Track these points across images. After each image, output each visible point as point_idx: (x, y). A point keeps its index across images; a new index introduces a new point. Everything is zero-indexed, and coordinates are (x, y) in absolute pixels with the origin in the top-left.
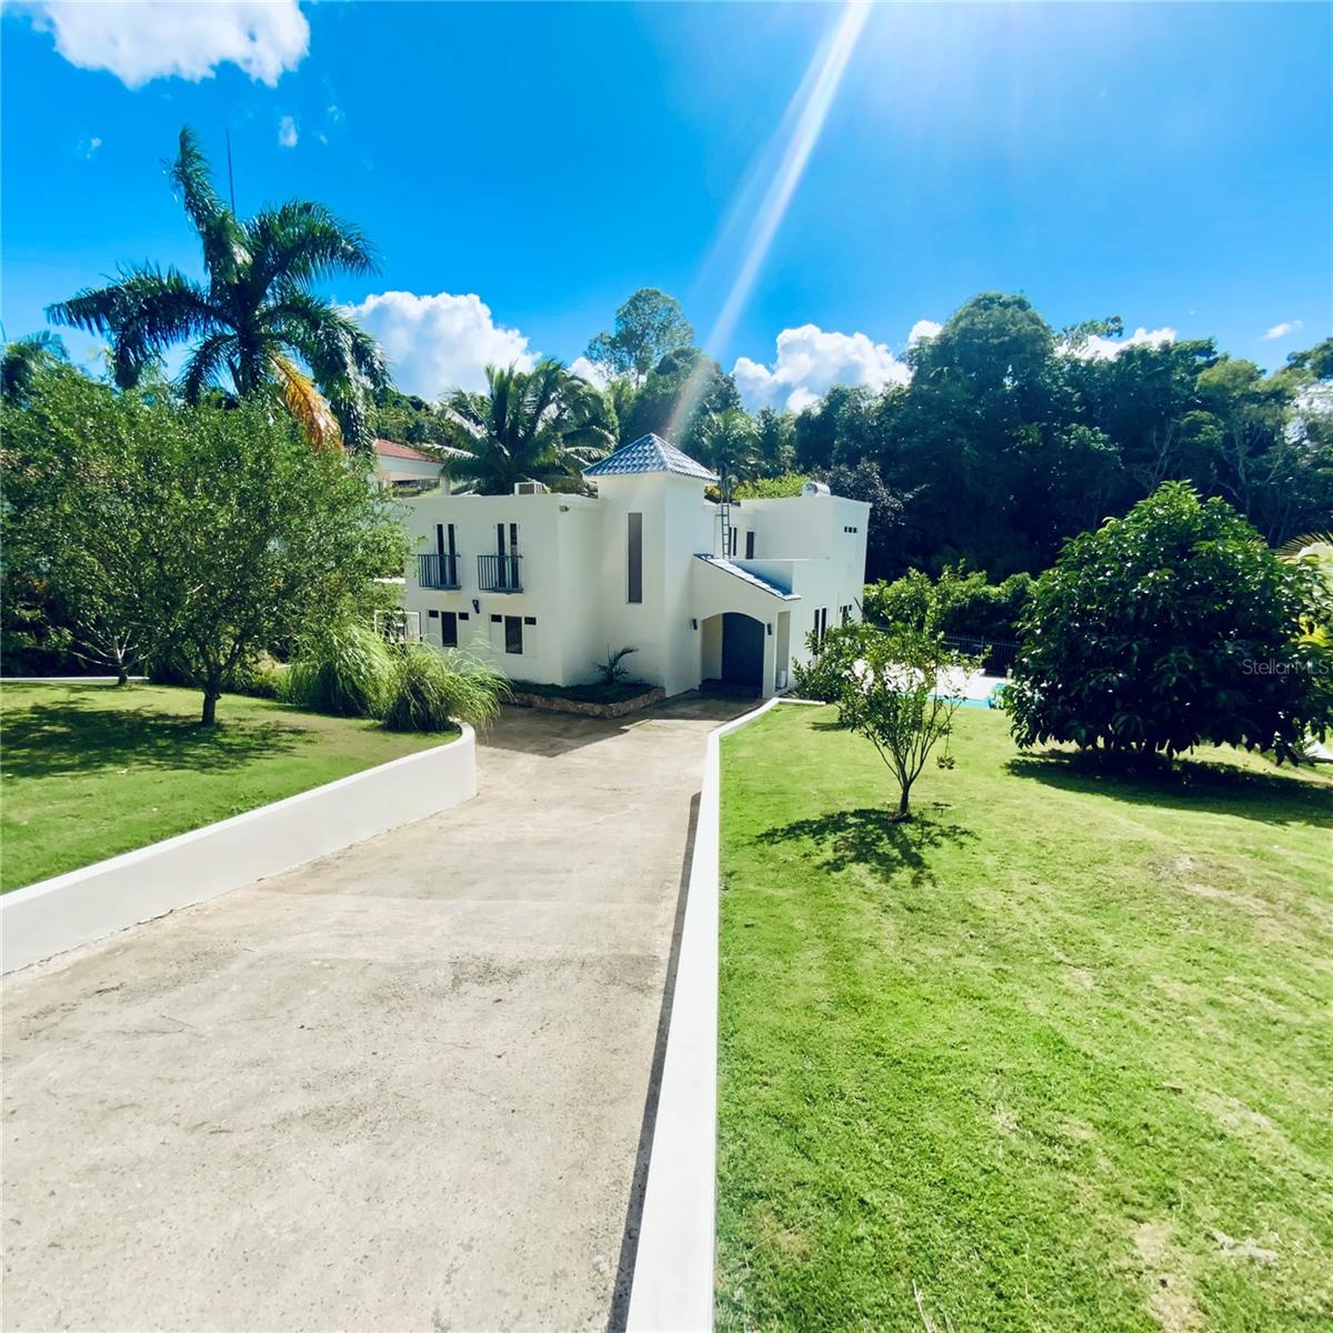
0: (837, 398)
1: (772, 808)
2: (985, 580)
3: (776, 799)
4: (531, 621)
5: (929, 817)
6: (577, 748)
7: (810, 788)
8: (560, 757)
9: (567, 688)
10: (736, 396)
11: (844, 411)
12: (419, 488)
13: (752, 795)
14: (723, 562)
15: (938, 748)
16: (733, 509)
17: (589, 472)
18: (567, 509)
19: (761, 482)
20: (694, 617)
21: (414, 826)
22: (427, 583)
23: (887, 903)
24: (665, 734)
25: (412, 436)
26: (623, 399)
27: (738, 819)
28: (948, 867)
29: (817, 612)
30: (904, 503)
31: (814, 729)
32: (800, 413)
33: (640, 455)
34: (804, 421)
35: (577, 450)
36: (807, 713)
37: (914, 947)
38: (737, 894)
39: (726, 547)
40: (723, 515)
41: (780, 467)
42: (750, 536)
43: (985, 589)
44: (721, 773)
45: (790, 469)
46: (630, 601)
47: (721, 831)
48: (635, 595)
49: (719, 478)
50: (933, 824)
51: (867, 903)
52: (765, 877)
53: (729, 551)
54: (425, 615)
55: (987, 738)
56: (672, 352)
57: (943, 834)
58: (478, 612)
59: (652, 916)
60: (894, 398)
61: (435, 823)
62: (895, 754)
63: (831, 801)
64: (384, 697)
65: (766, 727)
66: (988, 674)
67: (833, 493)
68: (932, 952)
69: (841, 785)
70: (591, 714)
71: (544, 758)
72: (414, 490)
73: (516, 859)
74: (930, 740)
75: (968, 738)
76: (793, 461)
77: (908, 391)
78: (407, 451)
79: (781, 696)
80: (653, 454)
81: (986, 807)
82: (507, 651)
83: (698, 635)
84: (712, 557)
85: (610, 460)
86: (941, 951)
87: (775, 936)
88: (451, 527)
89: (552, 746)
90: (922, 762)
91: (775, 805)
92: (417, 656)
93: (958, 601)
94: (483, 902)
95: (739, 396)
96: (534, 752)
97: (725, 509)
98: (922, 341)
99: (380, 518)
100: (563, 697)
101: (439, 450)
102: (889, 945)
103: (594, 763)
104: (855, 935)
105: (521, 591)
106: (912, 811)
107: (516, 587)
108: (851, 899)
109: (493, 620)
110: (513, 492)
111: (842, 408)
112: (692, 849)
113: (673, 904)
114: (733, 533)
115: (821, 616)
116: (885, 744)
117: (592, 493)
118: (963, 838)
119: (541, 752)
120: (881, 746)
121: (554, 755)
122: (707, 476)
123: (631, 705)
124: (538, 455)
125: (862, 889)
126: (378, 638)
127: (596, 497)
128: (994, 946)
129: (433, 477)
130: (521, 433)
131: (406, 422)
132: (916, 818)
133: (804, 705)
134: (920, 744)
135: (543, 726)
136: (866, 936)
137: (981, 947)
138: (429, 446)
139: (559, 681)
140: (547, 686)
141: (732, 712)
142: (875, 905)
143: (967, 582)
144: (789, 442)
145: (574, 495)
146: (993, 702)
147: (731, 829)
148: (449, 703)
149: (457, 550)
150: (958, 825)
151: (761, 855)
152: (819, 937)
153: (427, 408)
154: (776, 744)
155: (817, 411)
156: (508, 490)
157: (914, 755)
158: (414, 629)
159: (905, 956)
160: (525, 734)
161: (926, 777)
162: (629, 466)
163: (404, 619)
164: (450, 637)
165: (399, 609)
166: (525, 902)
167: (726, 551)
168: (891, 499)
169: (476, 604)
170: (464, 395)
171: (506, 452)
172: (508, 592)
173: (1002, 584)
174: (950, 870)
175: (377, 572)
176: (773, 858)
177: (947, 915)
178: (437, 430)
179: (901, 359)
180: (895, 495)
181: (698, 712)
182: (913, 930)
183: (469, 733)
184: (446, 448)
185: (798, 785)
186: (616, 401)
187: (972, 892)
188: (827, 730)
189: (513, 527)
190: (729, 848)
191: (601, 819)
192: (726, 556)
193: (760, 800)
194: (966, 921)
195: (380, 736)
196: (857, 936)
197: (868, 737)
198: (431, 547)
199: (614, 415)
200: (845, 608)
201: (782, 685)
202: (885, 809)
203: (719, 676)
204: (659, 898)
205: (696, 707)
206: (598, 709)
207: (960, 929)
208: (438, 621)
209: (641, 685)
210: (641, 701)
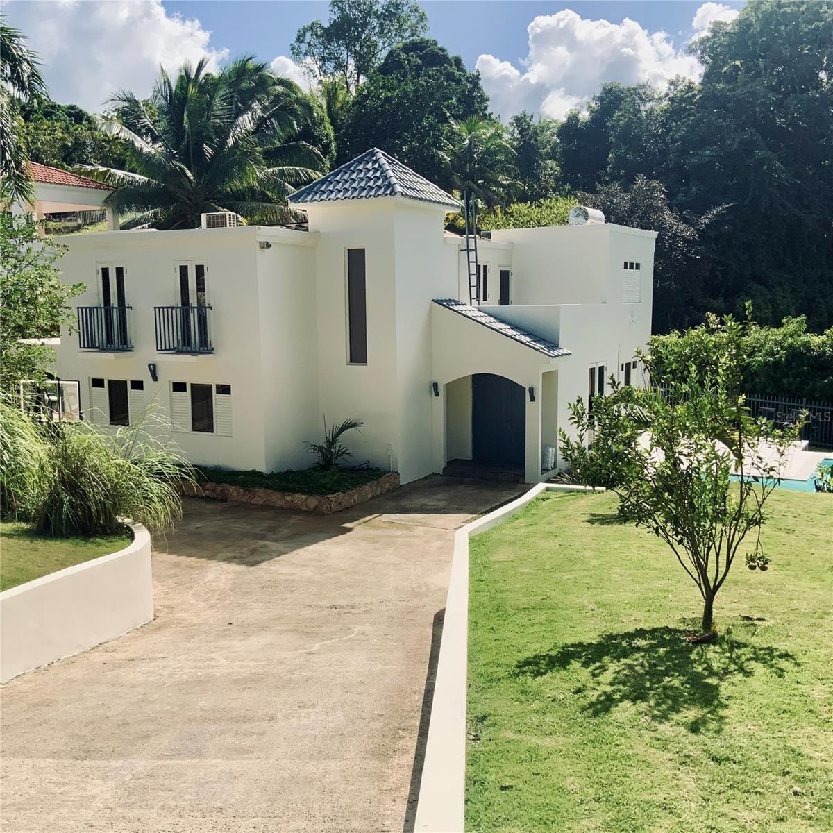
0: (611, 100)
1: (536, 628)
2: (804, 326)
3: (541, 617)
4: (225, 390)
5: (739, 636)
6: (286, 553)
7: (587, 599)
8: (263, 565)
9: (271, 476)
10: (483, 99)
11: (620, 117)
12: (80, 222)
13: (511, 612)
14: (471, 310)
15: (748, 545)
16: (481, 242)
17: (296, 199)
18: (268, 245)
19: (515, 207)
20: (436, 380)
21: (71, 662)
22: (89, 344)
23: (686, 752)
24: (399, 533)
25: (70, 155)
26: (339, 105)
27: (494, 644)
28: (765, 702)
29: (592, 371)
30: (698, 230)
31: (591, 522)
32: (564, 120)
33: (361, 175)
34: (570, 129)
35: (282, 172)
36: (582, 502)
37: (722, 810)
38: (491, 746)
39: (474, 290)
40: (469, 250)
41: (540, 187)
42: (505, 276)
43: (804, 338)
44: (471, 583)
45: (554, 190)
46: (351, 361)
47: (470, 661)
48: (358, 353)
49: (463, 203)
50: (745, 646)
51: (659, 753)
52: (528, 721)
53: (478, 297)
54: (86, 384)
55: (814, 530)
56: (401, 45)
57: (756, 659)
58: (155, 379)
59: (382, 777)
60: (682, 100)
61: (97, 657)
62: (693, 554)
63: (614, 617)
64: (34, 494)
65: (530, 521)
66: (811, 447)
67: (608, 220)
68: (744, 815)
69: (627, 596)
70: (304, 508)
71: (243, 568)
72: (73, 224)
73: (202, 703)
74: (738, 535)
75: (789, 531)
76: (557, 180)
77: (700, 92)
78: (62, 175)
79: (548, 481)
80: (378, 174)
81: (813, 620)
82: (194, 429)
83: (440, 402)
84: (457, 304)
85: (322, 182)
86: (757, 814)
87: (540, 800)
88: (120, 271)
89: (253, 552)
90: (729, 563)
91: (541, 624)
92: (76, 439)
93: (771, 353)
94: (159, 762)
95: (487, 100)
96: (229, 560)
97: (472, 242)
98: (717, 28)
99: (25, 263)
100: (267, 487)
101: (105, 173)
102: (689, 810)
103: (308, 573)
104: (645, 796)
105: (210, 351)
106: (717, 629)
107: (204, 347)
108: (640, 748)
109: (175, 390)
110: (199, 225)
111: (617, 113)
112: (433, 684)
113: (409, 760)
114: (482, 272)
115: (597, 376)
116: (680, 542)
117: (301, 223)
118: (784, 664)
119: (240, 560)
120: (675, 544)
121: (254, 564)
122: (447, 200)
123: (354, 496)
124: (231, 179)
125: (653, 734)
126: (25, 417)
127: (307, 230)
128: (825, 806)
129: (96, 208)
130: (208, 150)
131: (63, 139)
132: (723, 637)
133: (578, 491)
134: (724, 538)
135: (240, 526)
136: (659, 797)
137: (807, 807)
138: (90, 168)
139: (262, 467)
140: (246, 473)
141: (487, 502)
142: (670, 755)
143: (782, 330)
144: (552, 156)
145: (278, 227)
146: (821, 483)
147: (482, 659)
148: (117, 499)
149: (127, 302)
150: (775, 646)
151: (522, 692)
152: (598, 800)
153: (89, 120)
154: (542, 543)
155: (585, 116)
156: (194, 223)
157: (718, 555)
158: (72, 404)
159: (709, 823)
160: (218, 536)
161: (736, 583)
162: (347, 190)
163: (59, 390)
164: (119, 413)
165: (51, 377)
166: (214, 762)
167: (474, 295)
168: (682, 226)
169: (153, 370)
170: (136, 103)
171: (189, 174)
172: (194, 353)
173: (827, 331)
174: (767, 707)
175: (21, 330)
176: (538, 695)
177: (764, 765)
178: (103, 148)
179: (690, 51)
180: (686, 221)
181: (442, 504)
182: (718, 788)
183: (143, 537)
184: (113, 171)
185: (571, 597)
186: (329, 107)
187: (796, 733)
188: (608, 523)
189: (200, 270)
190: (481, 682)
191: (316, 647)
192: (475, 302)
193: (521, 618)
194: (788, 773)
195: (25, 543)
196: (649, 798)
197: (657, 533)
198: (93, 296)
199: (328, 125)
200: (628, 365)
201: (550, 465)
202: (682, 627)
203: (468, 454)
204: (391, 753)
205: (439, 497)
206: (312, 502)
207: (782, 785)
208: (104, 392)
209: (368, 469)
210: (368, 490)
